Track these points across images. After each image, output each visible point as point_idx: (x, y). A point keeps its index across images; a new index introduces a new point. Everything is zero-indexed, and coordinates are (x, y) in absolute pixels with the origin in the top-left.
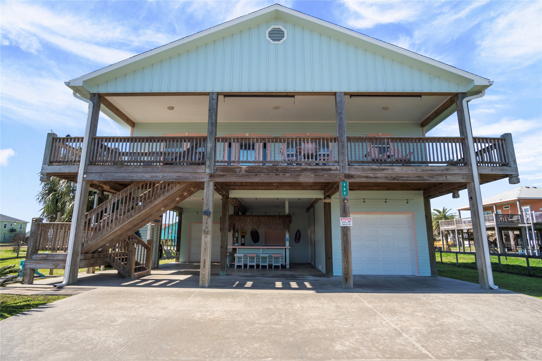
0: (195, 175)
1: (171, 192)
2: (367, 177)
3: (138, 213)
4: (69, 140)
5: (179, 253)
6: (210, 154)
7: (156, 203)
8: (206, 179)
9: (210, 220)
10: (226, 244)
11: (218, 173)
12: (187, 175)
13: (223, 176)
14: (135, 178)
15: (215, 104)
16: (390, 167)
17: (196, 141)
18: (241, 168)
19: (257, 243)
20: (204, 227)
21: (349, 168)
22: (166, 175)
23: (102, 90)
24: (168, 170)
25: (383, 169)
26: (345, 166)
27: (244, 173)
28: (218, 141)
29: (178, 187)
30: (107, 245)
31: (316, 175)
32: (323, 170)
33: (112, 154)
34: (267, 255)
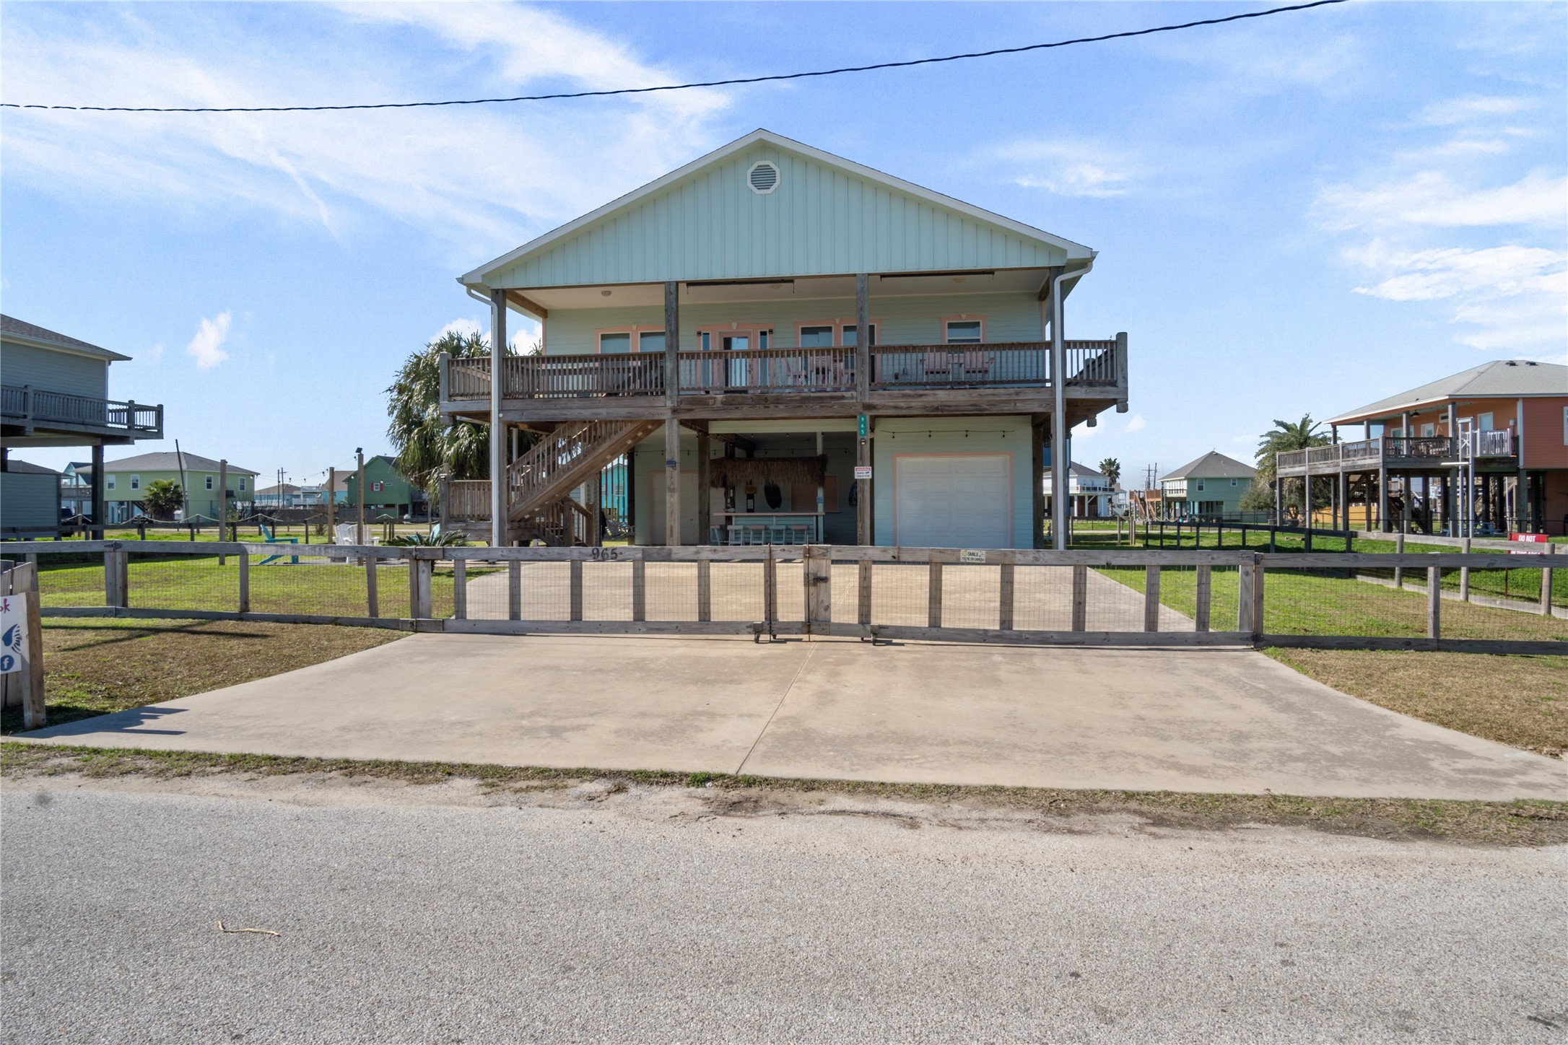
0: (652, 411)
1: (621, 434)
2: (896, 407)
3: (577, 465)
4: (471, 362)
5: (634, 528)
6: (672, 378)
7: (601, 450)
8: (667, 415)
9: (676, 473)
10: (707, 508)
11: (684, 406)
12: (640, 411)
13: (691, 410)
14: (569, 417)
15: (674, 301)
16: (932, 392)
17: (650, 358)
18: (715, 398)
19: (776, 509)
20: (668, 484)
21: (871, 395)
22: (611, 410)
23: (507, 284)
24: (613, 404)
25: (921, 395)
26: (864, 392)
27: (720, 405)
28: (682, 358)
29: (630, 427)
30: (537, 510)
31: (822, 407)
32: (832, 398)
33: (522, 372)
34: (784, 527)
